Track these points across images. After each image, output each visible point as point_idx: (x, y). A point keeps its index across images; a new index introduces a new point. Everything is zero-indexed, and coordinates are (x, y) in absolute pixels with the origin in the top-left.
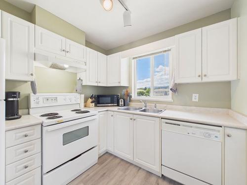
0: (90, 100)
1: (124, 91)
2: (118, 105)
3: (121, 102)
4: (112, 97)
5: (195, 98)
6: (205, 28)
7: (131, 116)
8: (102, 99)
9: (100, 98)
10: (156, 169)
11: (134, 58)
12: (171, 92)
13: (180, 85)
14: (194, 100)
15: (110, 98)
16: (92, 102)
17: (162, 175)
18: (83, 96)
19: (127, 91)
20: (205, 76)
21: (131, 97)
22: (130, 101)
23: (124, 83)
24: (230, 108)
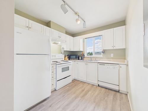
0: (67, 57)
1: (81, 53)
2: (79, 59)
3: (80, 58)
4: (76, 55)
5: (112, 55)
6: (115, 29)
7: (86, 63)
8: (72, 57)
9: (71, 56)
10: (96, 83)
11: (85, 38)
12: (102, 53)
13: (106, 50)
14: (111, 56)
15: (75, 56)
16: (68, 58)
17: (99, 85)
18: (64, 55)
19: (83, 53)
20: (115, 46)
21: (84, 56)
22: (84, 57)
23: (81, 50)
24: (125, 59)
